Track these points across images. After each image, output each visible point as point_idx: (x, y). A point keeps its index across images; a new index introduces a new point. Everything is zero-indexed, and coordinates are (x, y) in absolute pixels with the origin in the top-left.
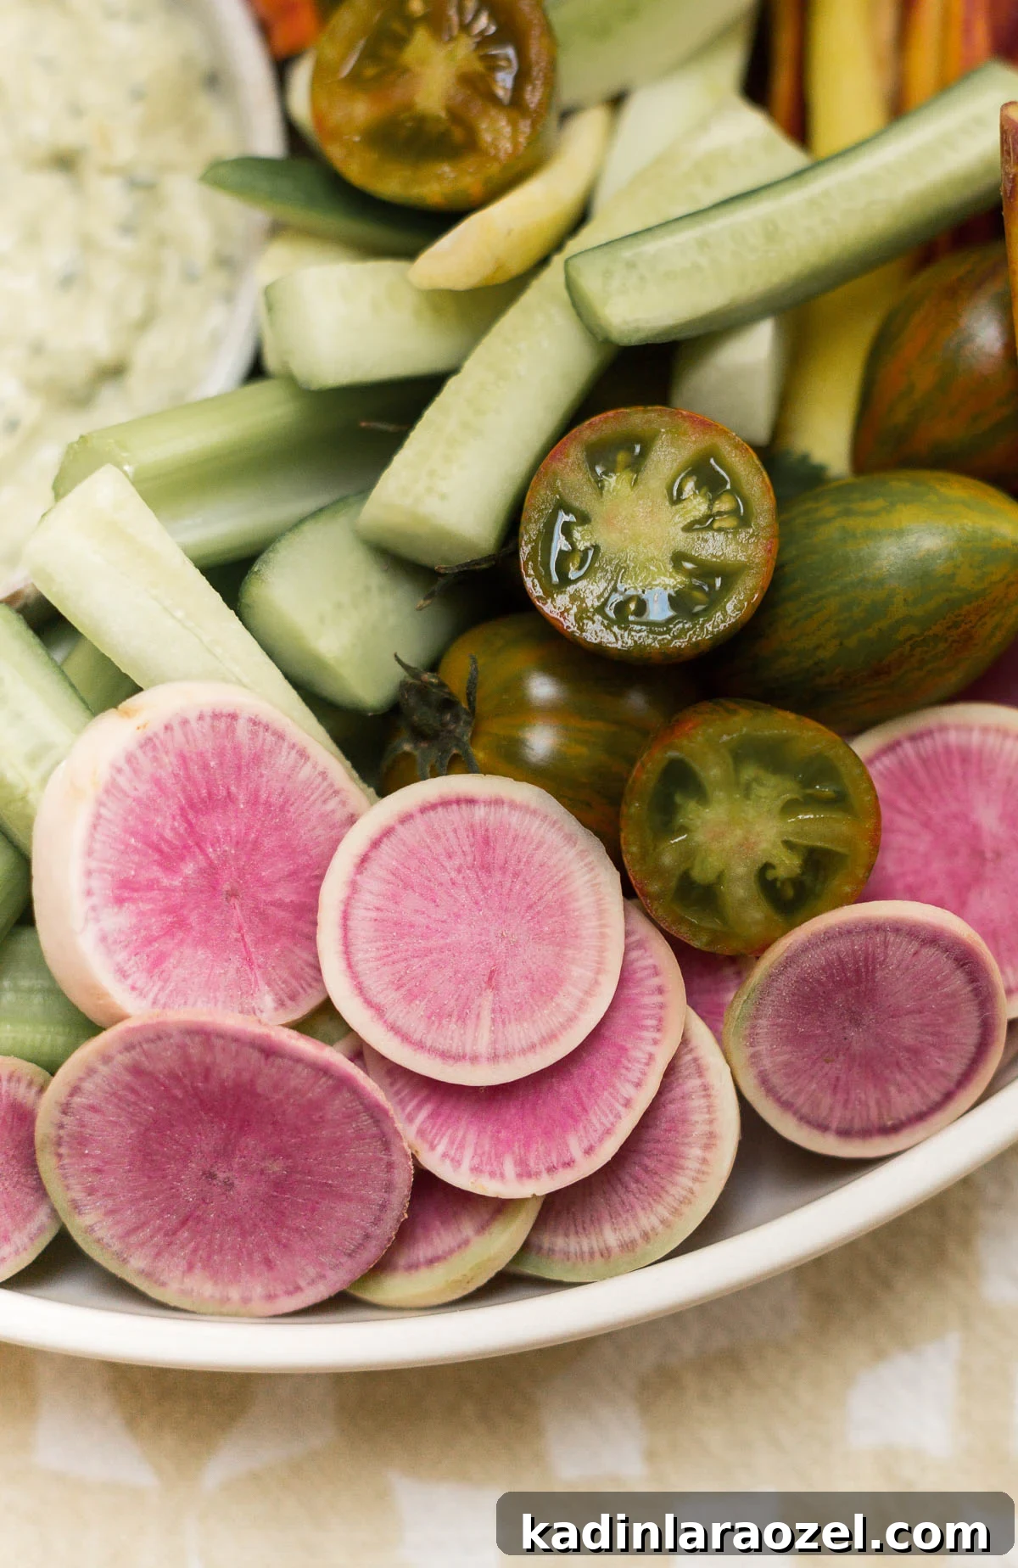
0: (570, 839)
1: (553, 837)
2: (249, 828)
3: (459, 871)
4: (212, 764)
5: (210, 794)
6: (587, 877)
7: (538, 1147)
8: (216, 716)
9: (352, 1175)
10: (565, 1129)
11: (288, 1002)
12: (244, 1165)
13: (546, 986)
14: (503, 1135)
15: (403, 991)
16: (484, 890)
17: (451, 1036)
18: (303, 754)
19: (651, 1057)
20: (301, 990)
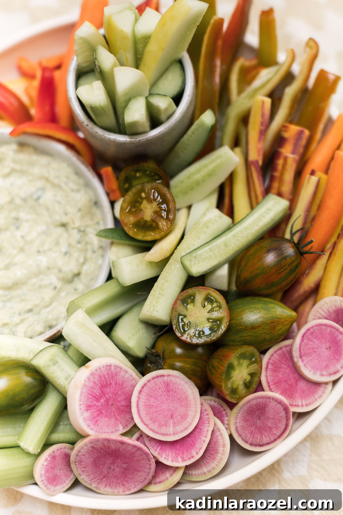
0: (186, 383)
1: (182, 383)
2: (115, 390)
3: (162, 392)
4: (106, 377)
5: (106, 383)
6: (191, 391)
7: (186, 453)
8: (107, 366)
9: (142, 467)
10: (191, 449)
11: (126, 427)
12: (118, 465)
13: (184, 417)
14: (177, 452)
15: (152, 421)
16: (168, 396)
17: (164, 430)
18: (126, 372)
19: (208, 430)
20: (128, 424)
